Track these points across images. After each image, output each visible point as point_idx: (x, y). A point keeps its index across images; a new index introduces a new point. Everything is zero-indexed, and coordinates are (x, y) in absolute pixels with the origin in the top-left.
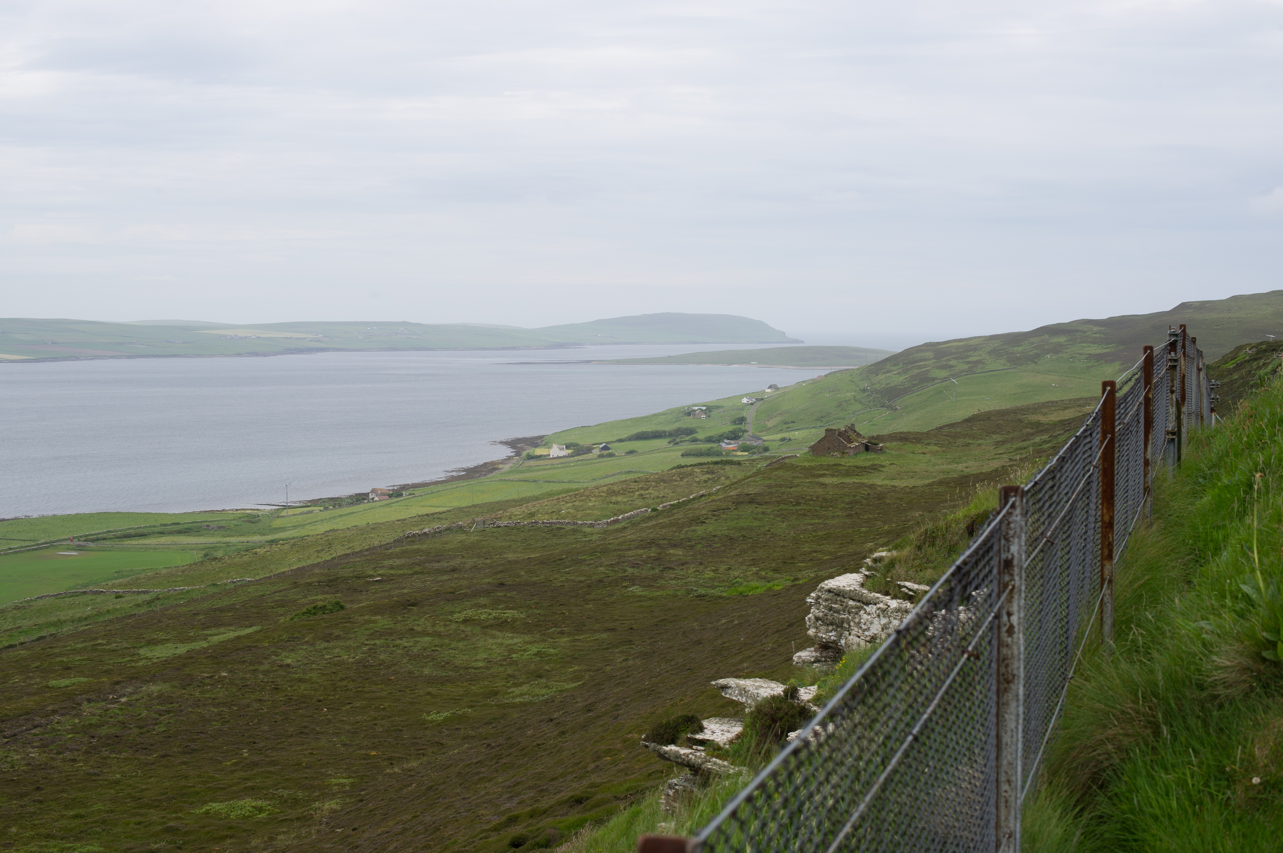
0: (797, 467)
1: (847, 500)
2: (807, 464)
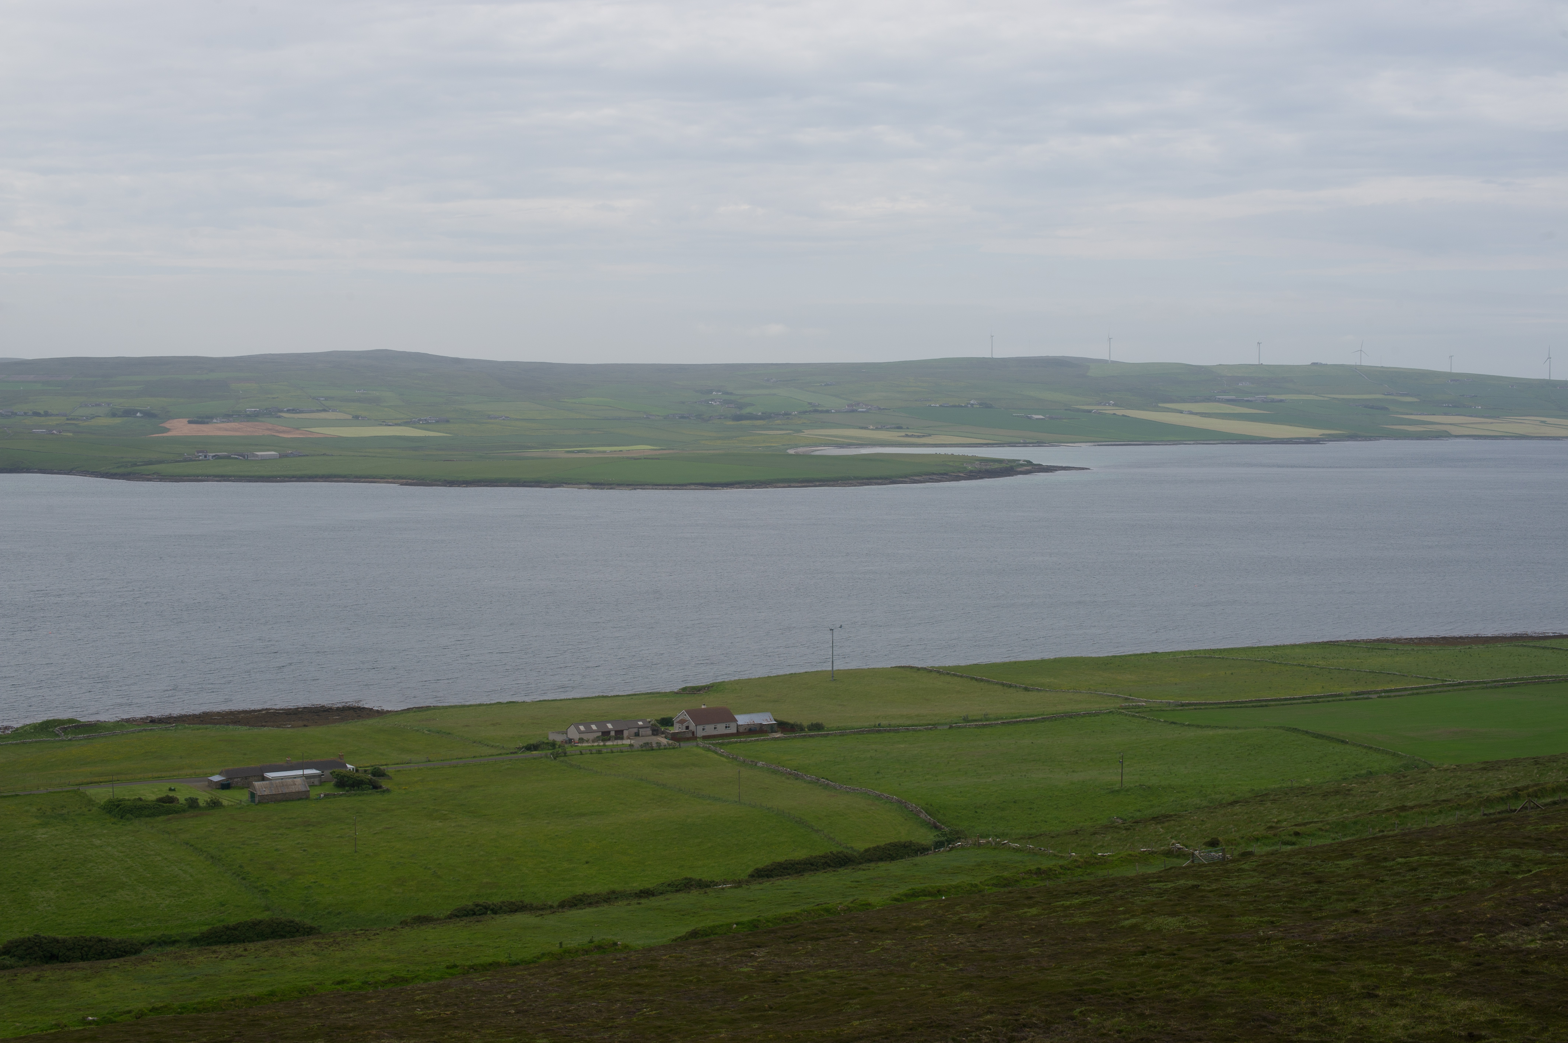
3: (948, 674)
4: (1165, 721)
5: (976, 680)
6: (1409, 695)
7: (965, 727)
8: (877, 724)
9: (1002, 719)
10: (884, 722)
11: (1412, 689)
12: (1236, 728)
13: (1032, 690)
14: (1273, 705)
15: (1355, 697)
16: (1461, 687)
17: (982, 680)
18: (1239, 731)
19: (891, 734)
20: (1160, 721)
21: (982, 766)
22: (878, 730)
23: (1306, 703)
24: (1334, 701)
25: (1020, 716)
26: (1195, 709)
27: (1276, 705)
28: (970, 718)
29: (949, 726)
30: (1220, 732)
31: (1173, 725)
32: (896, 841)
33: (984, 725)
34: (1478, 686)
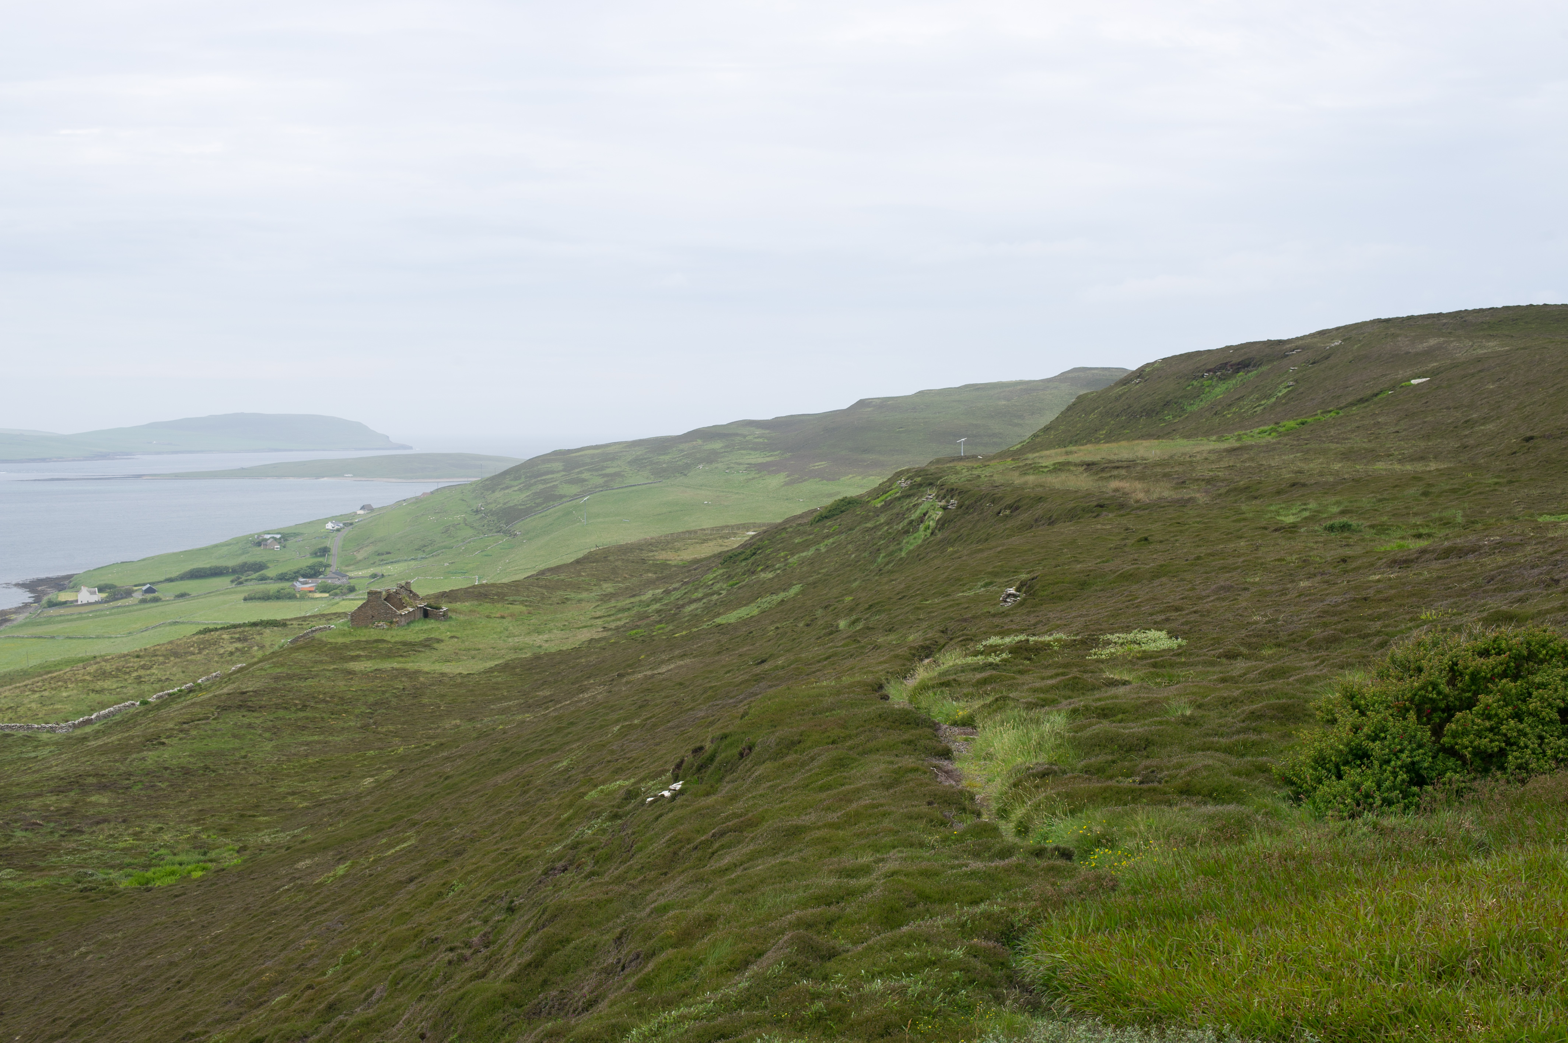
0: (326, 644)
1: (371, 700)
2: (340, 640)
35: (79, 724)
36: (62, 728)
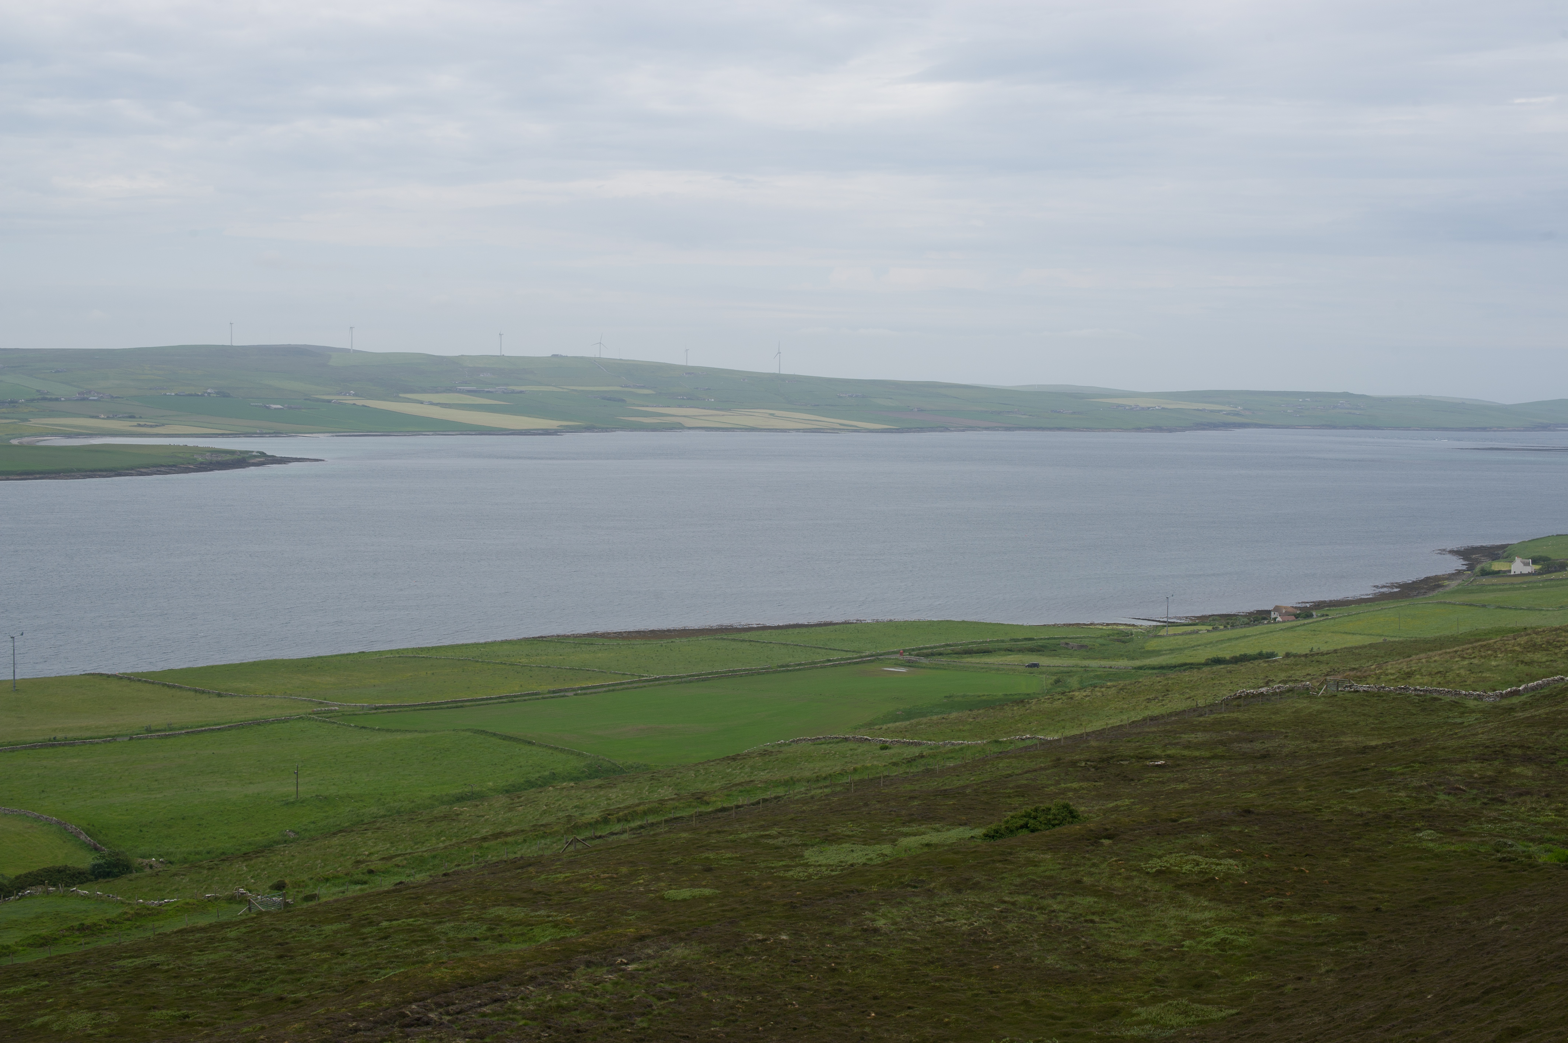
3: (139, 680)
4: (355, 726)
5: (168, 686)
6: (605, 692)
7: (146, 738)
8: (52, 737)
9: (187, 728)
10: (60, 735)
11: (609, 685)
12: (426, 731)
13: (226, 695)
14: (469, 706)
15: (552, 695)
16: (657, 682)
17: (174, 687)
18: (429, 734)
19: (66, 748)
20: (351, 726)
21: (156, 780)
22: (52, 744)
23: (502, 703)
24: (530, 699)
25: (207, 725)
26: (389, 712)
27: (471, 706)
28: (153, 728)
29: (129, 738)
30: (408, 736)
31: (363, 730)
32: (52, 865)
33: (167, 735)
34: (673, 681)
35: (1507, 694)
36: (1489, 696)
